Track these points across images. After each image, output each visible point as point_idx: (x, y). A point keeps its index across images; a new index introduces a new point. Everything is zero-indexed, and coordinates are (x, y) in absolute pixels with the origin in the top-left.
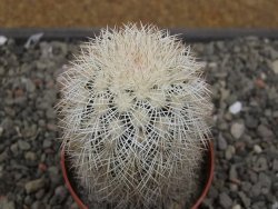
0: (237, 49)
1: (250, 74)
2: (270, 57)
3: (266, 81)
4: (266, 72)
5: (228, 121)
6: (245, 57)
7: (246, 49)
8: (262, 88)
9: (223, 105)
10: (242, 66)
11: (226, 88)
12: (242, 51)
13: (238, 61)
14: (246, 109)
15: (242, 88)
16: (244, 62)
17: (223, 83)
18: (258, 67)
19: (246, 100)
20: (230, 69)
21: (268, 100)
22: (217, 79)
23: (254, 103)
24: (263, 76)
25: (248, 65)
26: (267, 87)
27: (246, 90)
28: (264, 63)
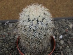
0: (60, 22)
1: (64, 28)
2: (68, 24)
3: (68, 30)
4: (68, 28)
5: (59, 40)
6: (62, 24)
7: (62, 22)
8: (67, 31)
9: (58, 36)
10: (61, 26)
11: (58, 32)
12: (61, 23)
13: (60, 25)
14: (64, 37)
15: (62, 32)
16: (62, 25)
17: (57, 31)
18: (66, 26)
19: (63, 35)
20: (58, 27)
21: (69, 34)
22: (55, 30)
23: (66, 35)
24: (67, 29)
25: (63, 26)
26: (69, 31)
27: (63, 32)
28: (67, 25)
